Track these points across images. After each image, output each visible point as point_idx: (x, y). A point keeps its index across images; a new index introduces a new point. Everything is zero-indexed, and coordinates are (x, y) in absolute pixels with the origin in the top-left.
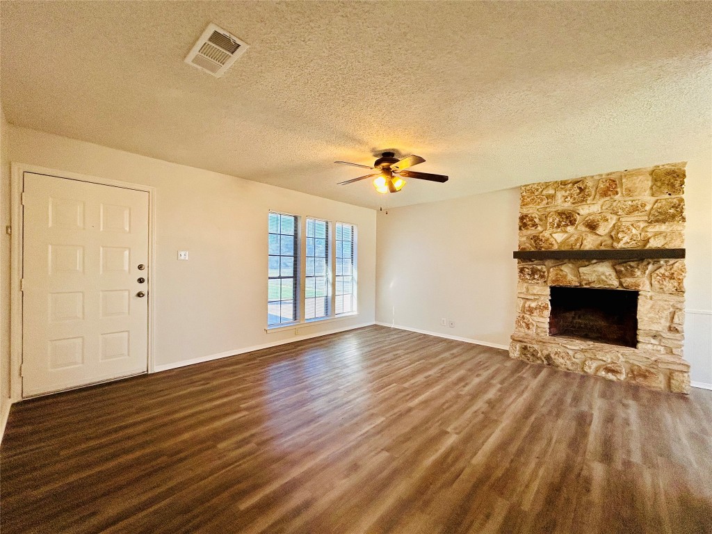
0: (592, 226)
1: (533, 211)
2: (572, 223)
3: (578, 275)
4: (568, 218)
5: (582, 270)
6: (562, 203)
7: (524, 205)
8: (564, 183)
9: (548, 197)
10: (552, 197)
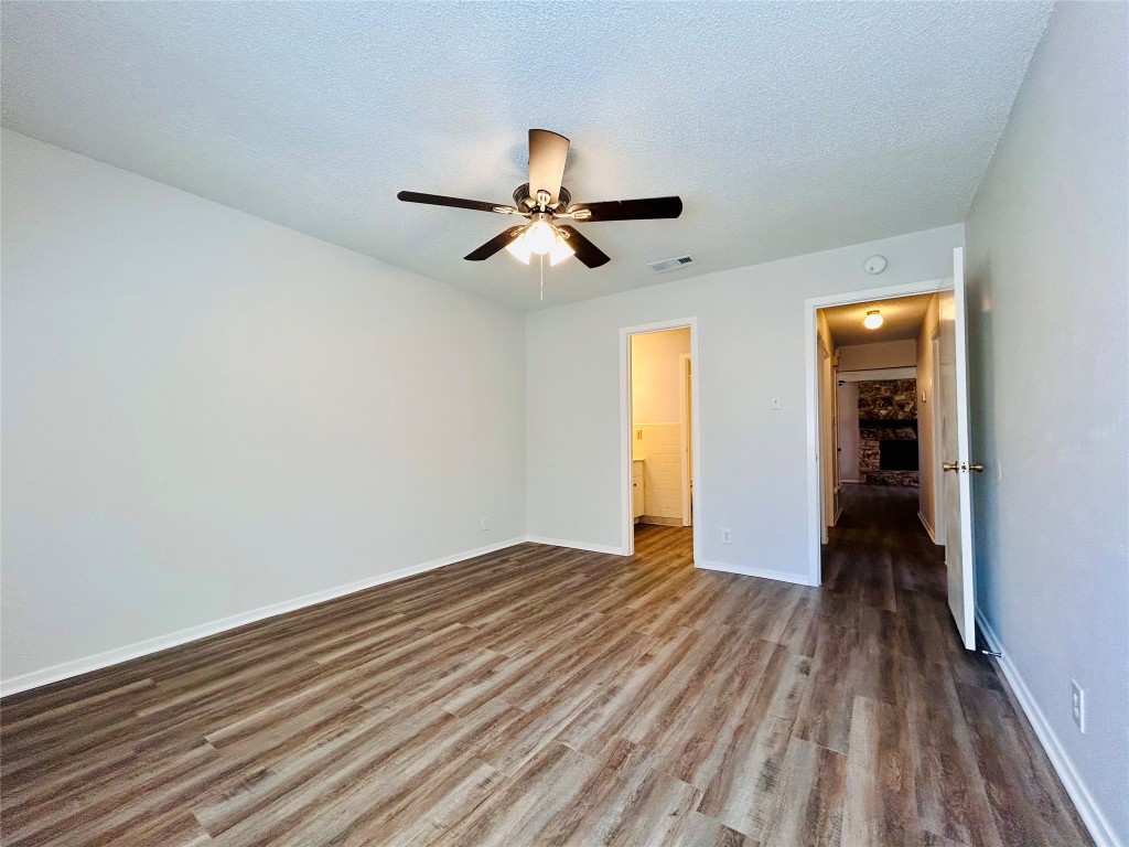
0: (902, 407)
1: (867, 396)
2: (891, 404)
3: (895, 434)
4: (888, 401)
5: (898, 431)
6: (884, 393)
7: (861, 392)
8: (885, 382)
9: (877, 389)
10: (879, 389)
